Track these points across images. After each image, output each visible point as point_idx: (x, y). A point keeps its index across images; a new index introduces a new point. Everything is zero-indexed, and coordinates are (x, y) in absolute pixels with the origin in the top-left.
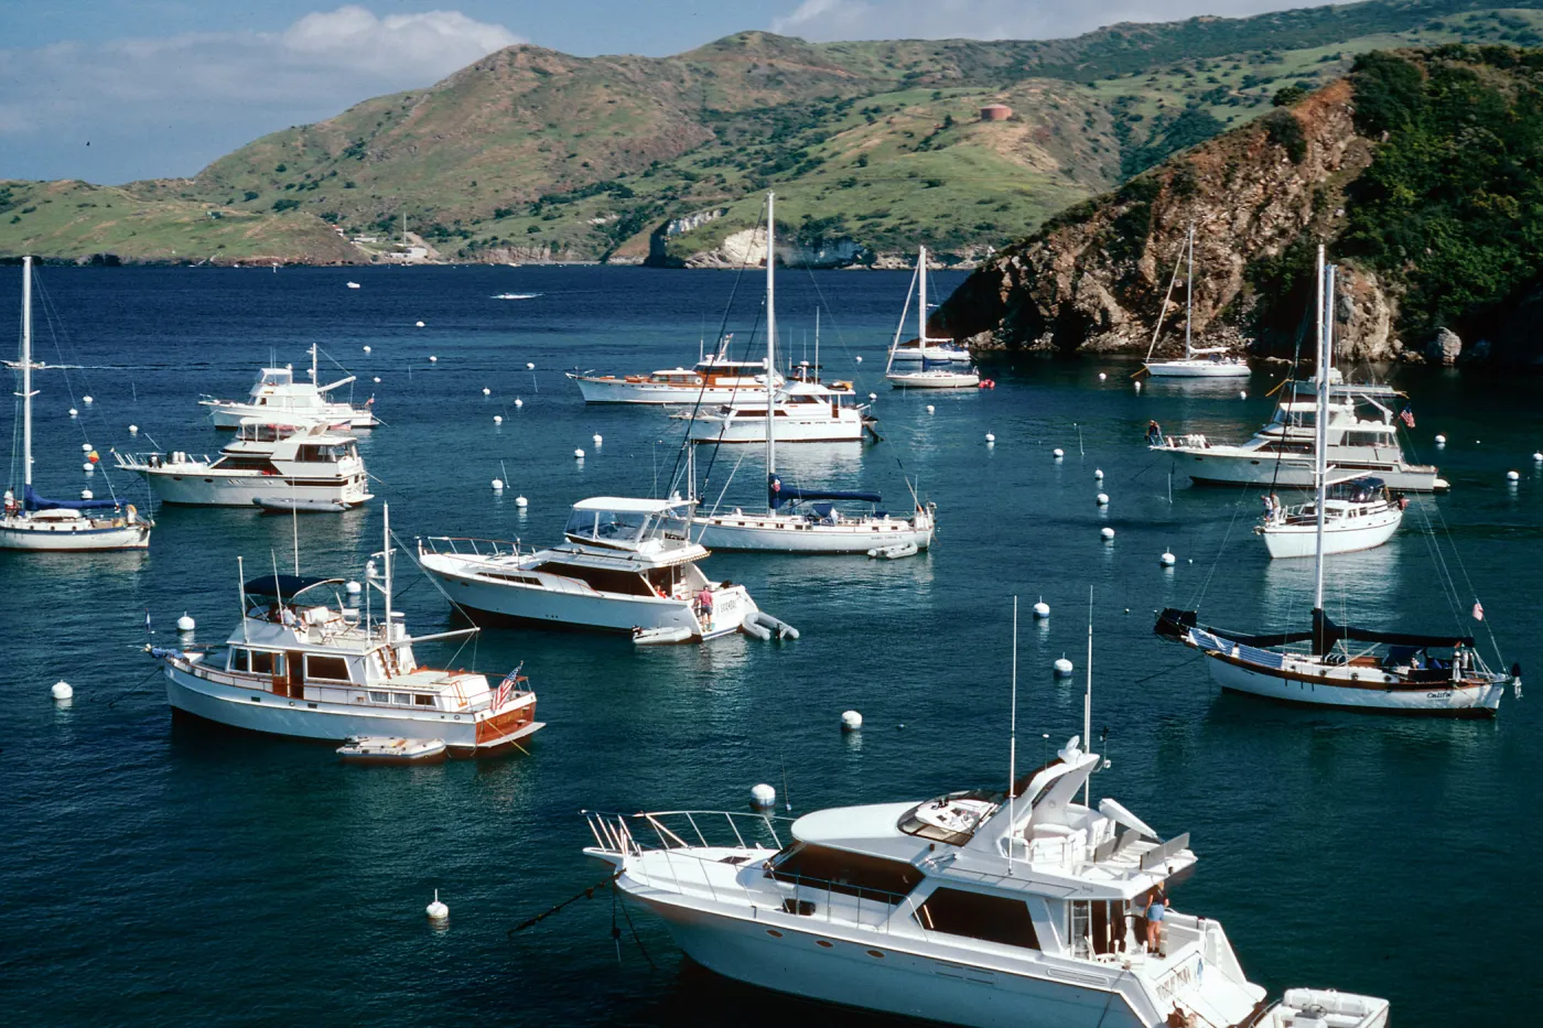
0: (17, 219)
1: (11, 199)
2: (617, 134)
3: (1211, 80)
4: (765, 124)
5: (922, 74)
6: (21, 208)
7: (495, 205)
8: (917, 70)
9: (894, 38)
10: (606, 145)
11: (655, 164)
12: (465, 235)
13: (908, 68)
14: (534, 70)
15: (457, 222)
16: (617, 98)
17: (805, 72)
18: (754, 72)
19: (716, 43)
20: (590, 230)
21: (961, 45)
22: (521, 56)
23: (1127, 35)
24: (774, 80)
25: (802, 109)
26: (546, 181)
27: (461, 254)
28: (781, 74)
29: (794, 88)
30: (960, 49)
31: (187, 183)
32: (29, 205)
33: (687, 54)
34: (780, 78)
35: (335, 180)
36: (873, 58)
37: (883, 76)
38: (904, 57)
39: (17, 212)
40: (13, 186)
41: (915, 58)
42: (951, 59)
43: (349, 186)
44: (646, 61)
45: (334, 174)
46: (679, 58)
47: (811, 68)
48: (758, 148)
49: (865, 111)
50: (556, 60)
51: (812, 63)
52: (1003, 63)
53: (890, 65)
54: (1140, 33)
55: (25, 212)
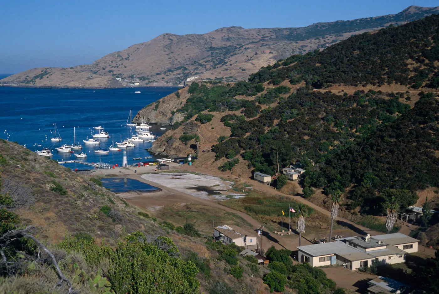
0: (48, 77)
1: (47, 72)
2: (187, 54)
3: (324, 41)
4: (223, 51)
5: (266, 37)
6: (49, 74)
7: (156, 72)
8: (265, 36)
9: (261, 28)
10: (184, 57)
11: (195, 62)
12: (148, 79)
13: (263, 35)
14: (169, 39)
15: (148, 76)
16: (188, 46)
17: (236, 37)
18: (224, 38)
19: (216, 30)
20: (176, 78)
21: (277, 29)
22: (166, 36)
23: (320, 26)
24: (228, 39)
25: (233, 47)
26: (170, 66)
27: (146, 84)
28: (230, 38)
29: (233, 41)
30: (276, 30)
31: (90, 66)
32: (50, 74)
33: (209, 33)
34: (230, 39)
35: (122, 65)
36: (255, 33)
37: (256, 38)
38: (262, 33)
39: (48, 75)
40: (48, 69)
41: (265, 33)
42: (274, 33)
43: (125, 67)
44: (198, 35)
45: (122, 64)
46: (207, 34)
47: (238, 36)
48: (219, 57)
49: (245, 48)
50: (174, 37)
51: (238, 35)
52: (287, 33)
53: (259, 35)
54: (323, 25)
55: (50, 75)
